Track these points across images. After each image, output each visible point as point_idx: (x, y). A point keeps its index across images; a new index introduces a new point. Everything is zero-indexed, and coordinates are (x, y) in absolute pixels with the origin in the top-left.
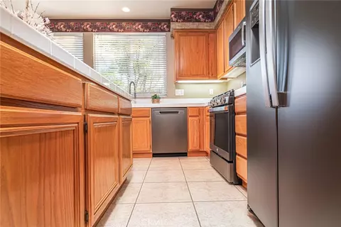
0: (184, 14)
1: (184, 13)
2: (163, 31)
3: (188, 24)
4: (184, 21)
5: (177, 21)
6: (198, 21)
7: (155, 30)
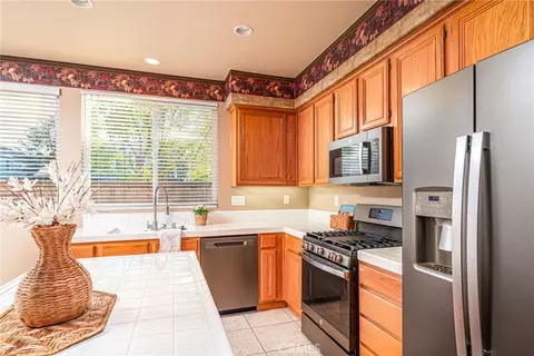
0: (250, 82)
1: (251, 80)
2: (213, 99)
3: (256, 98)
4: (252, 93)
5: (240, 92)
6: (273, 95)
7: (199, 96)
